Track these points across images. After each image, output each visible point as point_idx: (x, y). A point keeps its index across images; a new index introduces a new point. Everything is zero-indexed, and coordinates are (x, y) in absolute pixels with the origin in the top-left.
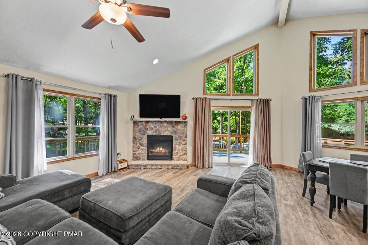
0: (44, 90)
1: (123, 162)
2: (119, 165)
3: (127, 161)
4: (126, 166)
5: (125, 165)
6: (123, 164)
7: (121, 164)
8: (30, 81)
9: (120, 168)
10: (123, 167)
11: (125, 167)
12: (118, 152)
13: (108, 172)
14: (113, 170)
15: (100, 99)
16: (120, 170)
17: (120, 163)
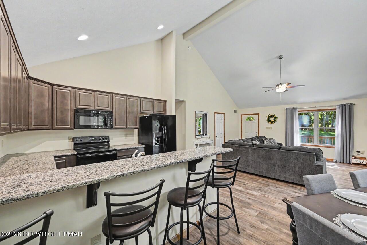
2: (354, 160)
3: (366, 159)
5: (362, 161)
6: (360, 160)
7: (357, 160)
8: (293, 109)
9: (354, 162)
10: (358, 162)
11: (361, 163)
13: (343, 162)
15: (335, 109)
16: (354, 164)
17: (356, 158)
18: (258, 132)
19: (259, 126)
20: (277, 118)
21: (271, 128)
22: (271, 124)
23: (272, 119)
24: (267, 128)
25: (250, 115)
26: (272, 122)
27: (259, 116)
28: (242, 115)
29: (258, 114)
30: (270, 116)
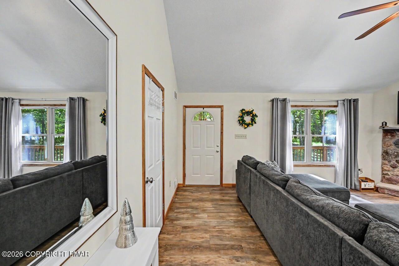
0: (292, 106)
1: (367, 181)
2: (363, 184)
3: (373, 181)
4: (373, 188)
5: (370, 185)
6: (368, 183)
7: (365, 183)
8: (284, 101)
9: (363, 187)
10: (367, 187)
11: (370, 187)
12: (359, 168)
14: (353, 187)
15: (336, 106)
16: (363, 189)
17: (362, 181)
18: (219, 145)
19: (222, 133)
20: (257, 117)
21: (245, 137)
22: (245, 128)
23: (248, 119)
24: (237, 136)
25: (203, 107)
26: (248, 125)
27: (222, 111)
28: (186, 107)
29: (221, 107)
30: (244, 113)
